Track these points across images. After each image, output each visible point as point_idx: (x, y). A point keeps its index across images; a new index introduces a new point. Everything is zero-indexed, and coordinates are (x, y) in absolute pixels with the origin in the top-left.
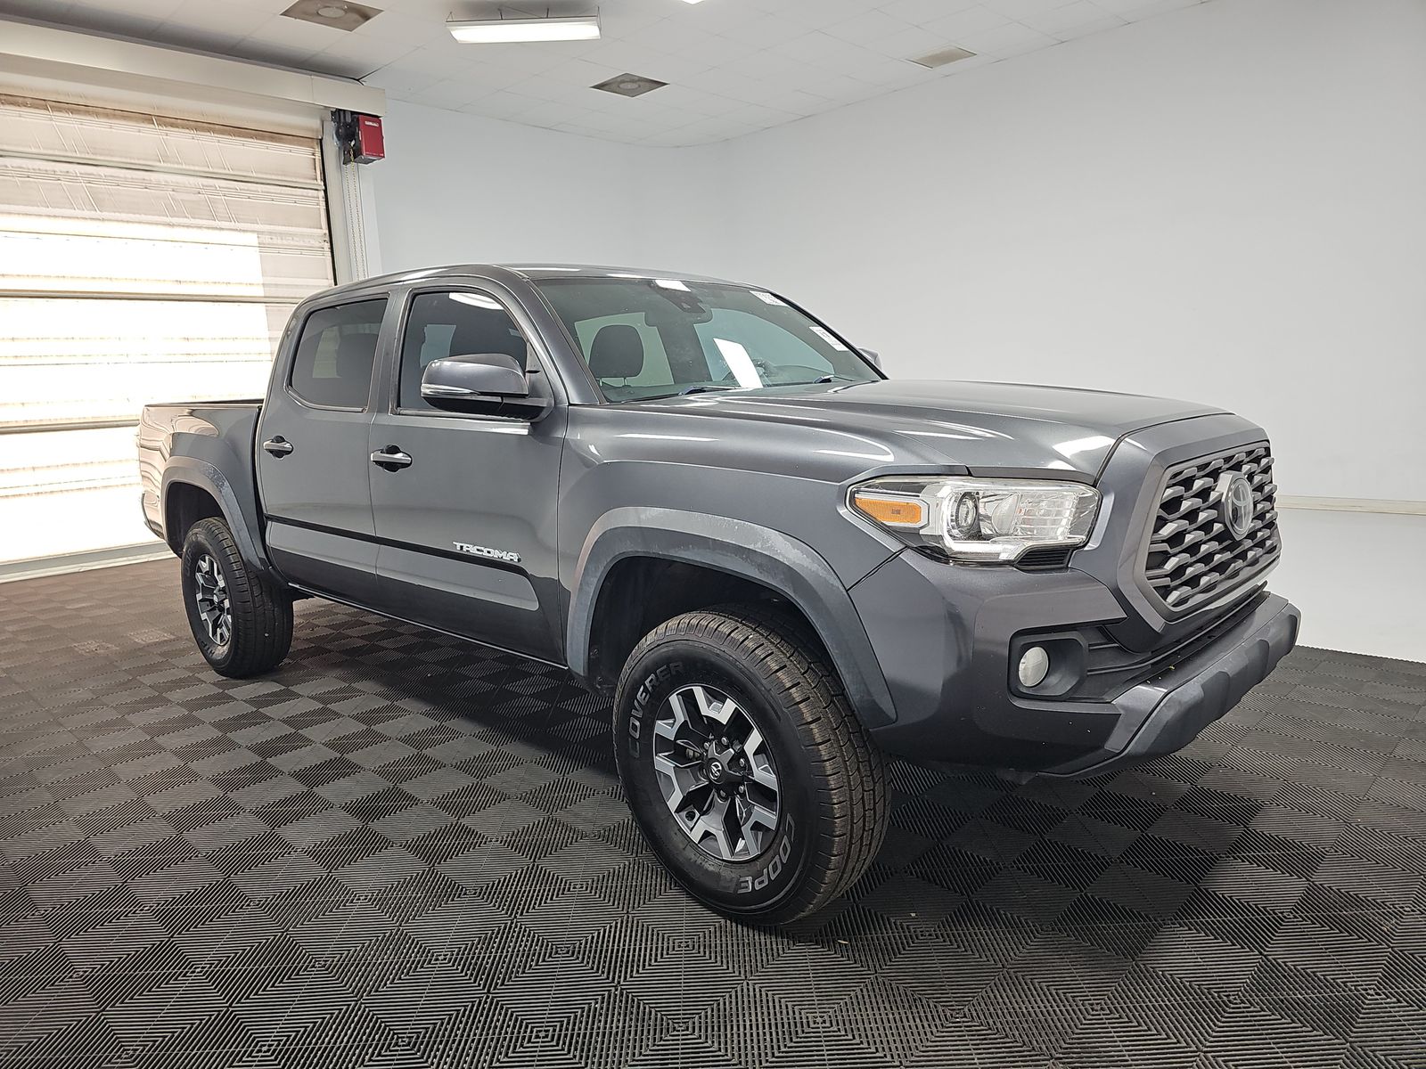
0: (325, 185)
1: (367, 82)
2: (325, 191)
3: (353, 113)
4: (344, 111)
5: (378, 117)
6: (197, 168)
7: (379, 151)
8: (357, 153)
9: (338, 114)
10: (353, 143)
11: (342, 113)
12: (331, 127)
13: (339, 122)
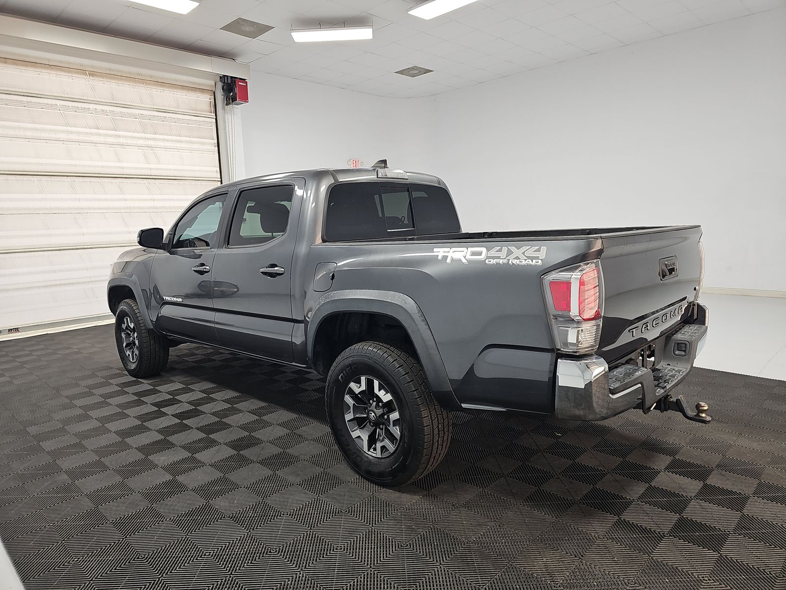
0: (216, 116)
1: (239, 60)
2: (216, 119)
3: (231, 77)
4: (227, 76)
5: (245, 80)
6: (148, 106)
7: (245, 99)
8: (234, 99)
9: (223, 78)
10: (231, 94)
11: (226, 77)
12: (220, 85)
13: (224, 83)
